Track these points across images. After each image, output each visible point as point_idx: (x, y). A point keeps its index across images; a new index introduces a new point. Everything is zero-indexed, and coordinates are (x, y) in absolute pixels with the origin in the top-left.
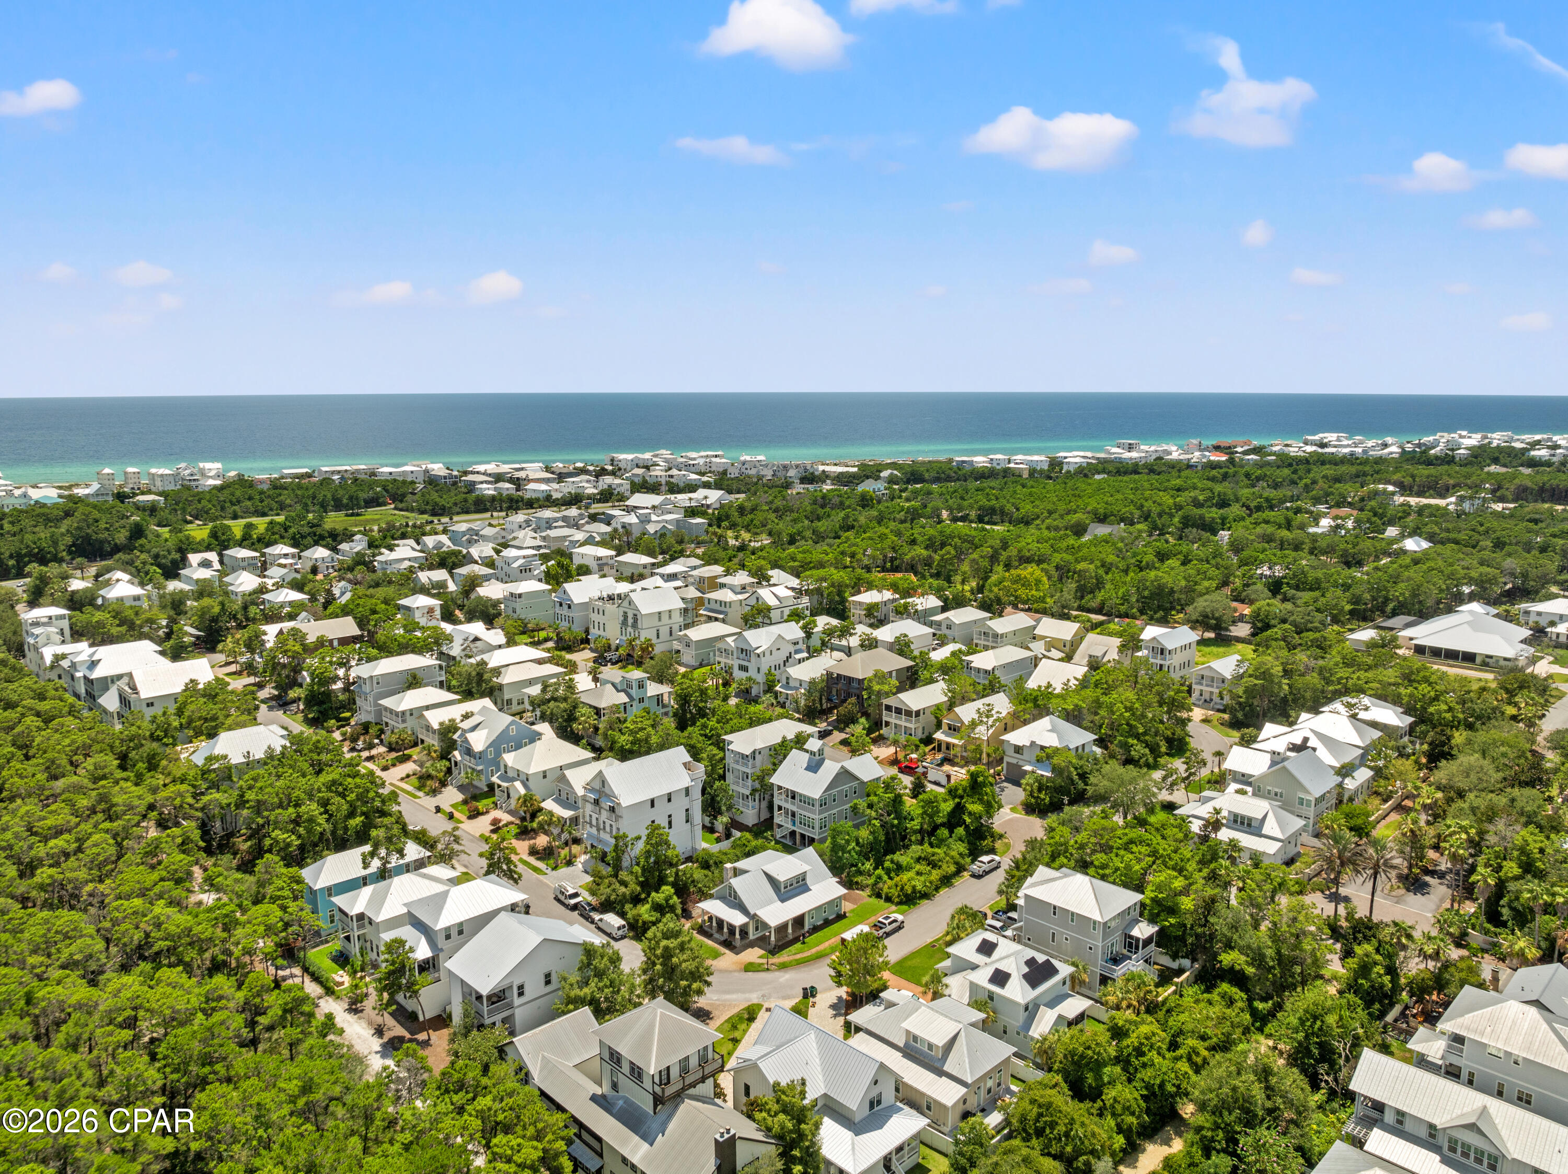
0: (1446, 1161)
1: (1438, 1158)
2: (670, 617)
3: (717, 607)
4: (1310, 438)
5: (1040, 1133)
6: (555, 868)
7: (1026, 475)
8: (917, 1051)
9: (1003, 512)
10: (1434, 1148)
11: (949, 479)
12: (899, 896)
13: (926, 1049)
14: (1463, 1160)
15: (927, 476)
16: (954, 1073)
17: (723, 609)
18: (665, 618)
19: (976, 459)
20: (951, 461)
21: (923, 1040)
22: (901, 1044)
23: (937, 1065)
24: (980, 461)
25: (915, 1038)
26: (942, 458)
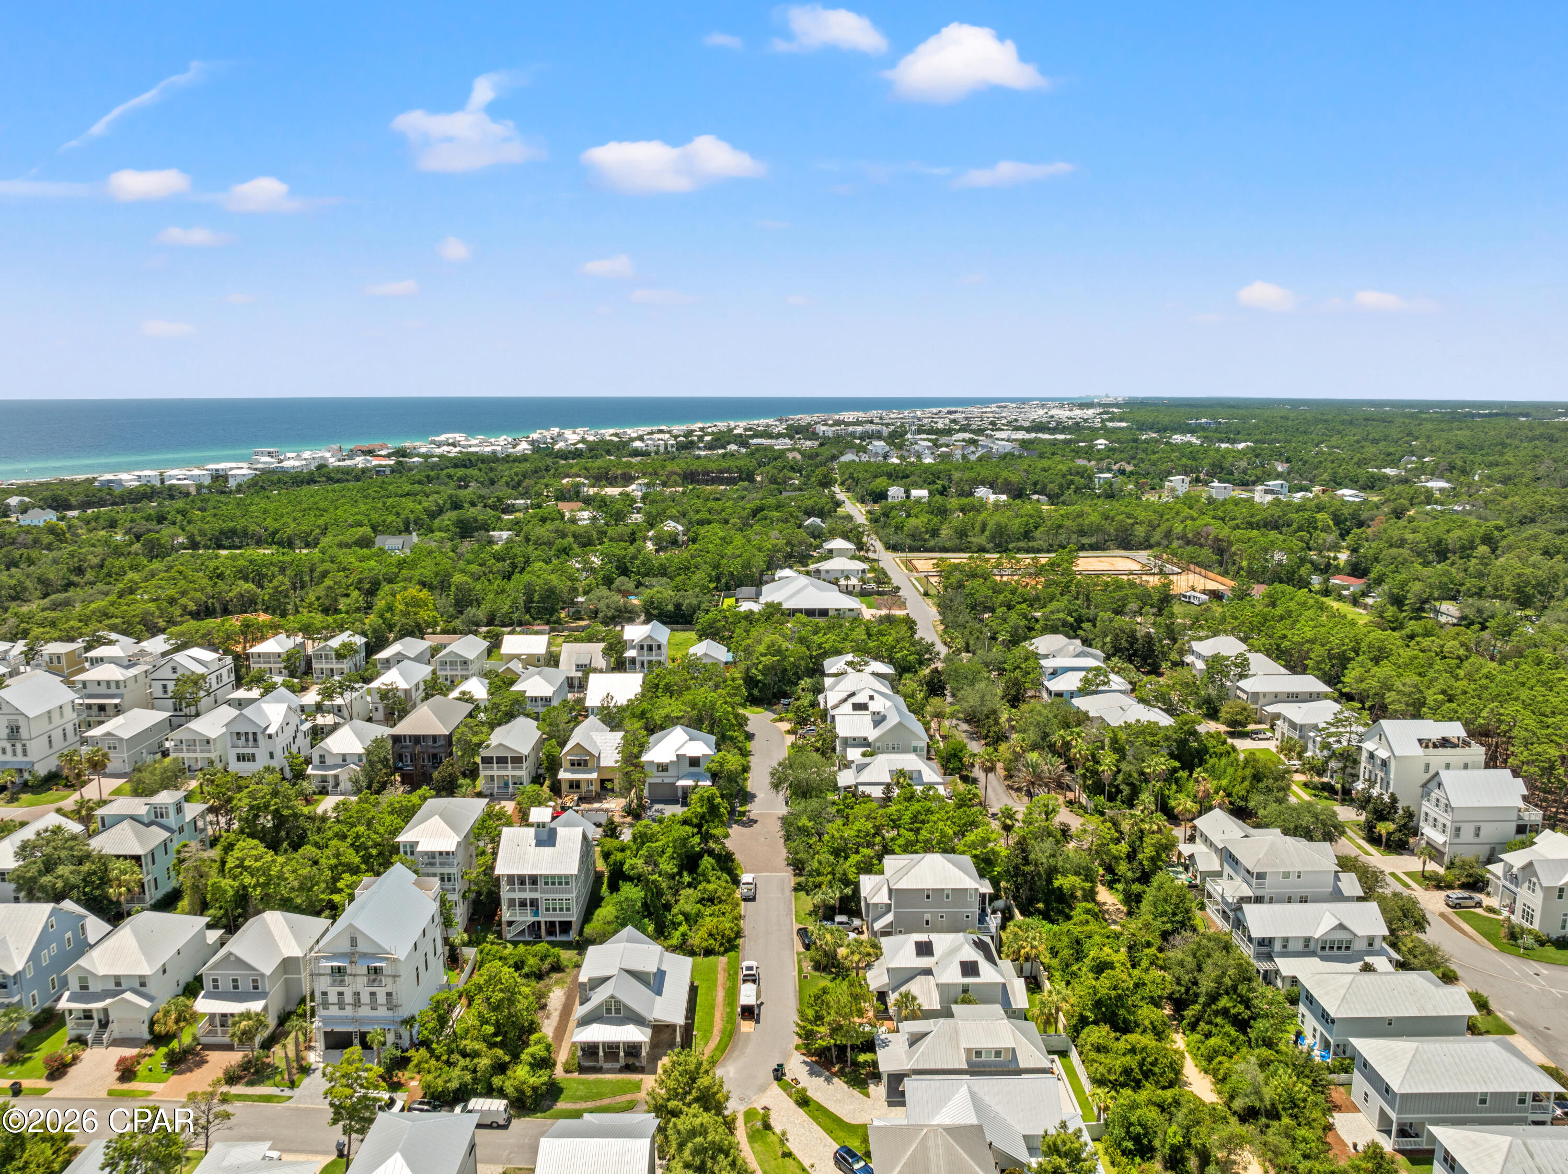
0: (1323, 959)
1: (1317, 959)
2: (62, 714)
3: (103, 690)
4: (437, 439)
5: (1147, 1075)
6: (292, 1085)
7: (193, 491)
8: (984, 1064)
9: (245, 534)
10: (1313, 954)
11: (101, 503)
12: (721, 945)
13: (993, 1058)
14: (1339, 953)
15: (73, 500)
16: (1032, 1066)
17: (113, 690)
18: (56, 716)
19: (124, 476)
20: (91, 481)
21: (988, 1051)
22: (965, 1066)
23: (1012, 1067)
24: (129, 479)
25: (978, 1053)
26: (80, 477)
